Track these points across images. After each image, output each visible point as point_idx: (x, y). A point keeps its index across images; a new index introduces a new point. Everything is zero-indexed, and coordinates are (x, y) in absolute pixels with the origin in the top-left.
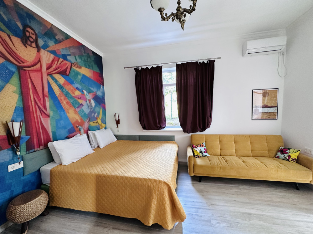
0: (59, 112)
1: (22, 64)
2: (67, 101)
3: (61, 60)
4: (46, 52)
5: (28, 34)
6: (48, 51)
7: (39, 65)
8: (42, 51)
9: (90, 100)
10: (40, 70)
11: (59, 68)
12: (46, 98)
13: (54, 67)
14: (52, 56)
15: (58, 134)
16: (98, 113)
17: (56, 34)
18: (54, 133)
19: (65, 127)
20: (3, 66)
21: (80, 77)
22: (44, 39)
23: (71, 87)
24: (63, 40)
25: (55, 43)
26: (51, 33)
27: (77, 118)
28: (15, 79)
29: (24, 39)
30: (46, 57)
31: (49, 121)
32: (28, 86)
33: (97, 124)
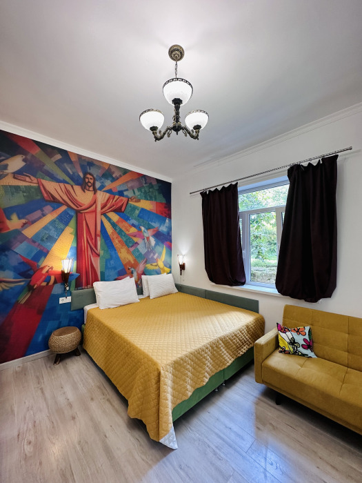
0: (110, 252)
1: (80, 208)
2: (120, 239)
3: (117, 197)
4: (102, 193)
5: (87, 180)
7: (94, 206)
8: (99, 192)
9: (148, 238)
10: (95, 211)
11: (113, 206)
12: (98, 238)
13: (108, 205)
14: (108, 195)
15: (107, 274)
16: (160, 254)
17: (113, 173)
18: (102, 273)
19: (115, 268)
20: (65, 212)
21: (137, 212)
22: (102, 181)
23: (126, 224)
24: (121, 176)
25: (112, 181)
26: (109, 172)
27: (131, 258)
28: (73, 222)
29: (84, 185)
30: (102, 197)
31: (99, 260)
32: (83, 227)
33: (157, 268)
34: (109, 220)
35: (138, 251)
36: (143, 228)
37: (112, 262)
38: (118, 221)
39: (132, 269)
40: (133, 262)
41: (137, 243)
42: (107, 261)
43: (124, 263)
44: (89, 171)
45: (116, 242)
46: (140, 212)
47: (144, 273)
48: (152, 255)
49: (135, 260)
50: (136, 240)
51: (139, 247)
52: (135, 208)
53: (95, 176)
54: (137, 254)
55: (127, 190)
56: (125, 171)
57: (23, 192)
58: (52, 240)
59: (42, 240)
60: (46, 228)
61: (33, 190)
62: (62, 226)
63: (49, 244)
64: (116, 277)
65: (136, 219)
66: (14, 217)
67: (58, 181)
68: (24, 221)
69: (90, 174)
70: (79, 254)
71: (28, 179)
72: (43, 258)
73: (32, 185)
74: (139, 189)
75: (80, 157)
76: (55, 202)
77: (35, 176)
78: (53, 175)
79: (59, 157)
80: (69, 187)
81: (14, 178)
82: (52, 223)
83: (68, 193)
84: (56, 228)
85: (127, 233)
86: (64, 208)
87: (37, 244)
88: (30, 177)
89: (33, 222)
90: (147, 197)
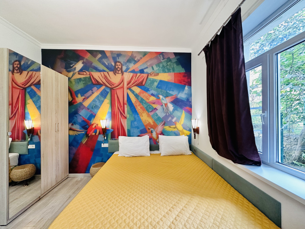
0: (134, 116)
1: (113, 86)
2: (142, 106)
3: (139, 74)
4: (127, 73)
5: (117, 67)
6: (129, 72)
7: (122, 83)
8: (125, 73)
9: (166, 105)
10: (123, 87)
11: (136, 81)
12: (125, 105)
13: (132, 82)
14: (132, 74)
15: (132, 131)
16: (179, 118)
17: (135, 57)
18: (129, 131)
19: (138, 128)
20: (104, 90)
21: (156, 84)
22: (127, 65)
23: (146, 94)
24: (141, 58)
25: (134, 64)
26: (132, 58)
27: (151, 121)
28: (109, 96)
30: (127, 76)
31: (126, 121)
32: (115, 99)
34: (133, 92)
35: (157, 115)
36: (161, 97)
37: (136, 123)
38: (140, 93)
40: (152, 124)
41: (156, 109)
42: (132, 122)
43: (145, 124)
44: (118, 60)
45: (138, 109)
46: (159, 84)
48: (170, 118)
49: (154, 122)
50: (154, 106)
51: (157, 112)
52: (154, 81)
53: (122, 63)
54: (156, 117)
55: (147, 68)
56: (145, 54)
57: (83, 81)
58: (97, 107)
59: (92, 108)
60: (94, 101)
61: (87, 79)
62: (102, 99)
63: (96, 110)
65: (155, 90)
66: (79, 95)
68: (83, 97)
69: (119, 62)
70: (113, 116)
71: (85, 73)
72: (93, 119)
73: (87, 76)
74: (158, 65)
75: (112, 52)
76: (98, 84)
78: (97, 68)
79: (100, 56)
82: (98, 97)
83: (106, 77)
84: (99, 100)
85: (147, 101)
86: (103, 87)
87: (90, 110)
89: (88, 97)
90: (165, 70)
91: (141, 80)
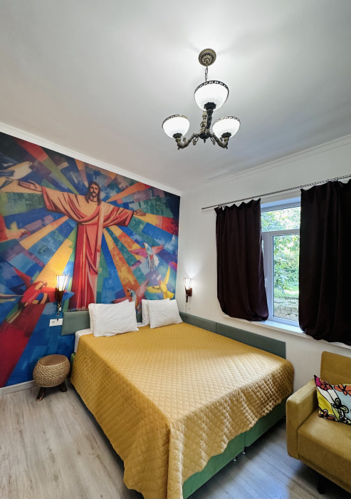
0: (109, 270)
1: (82, 220)
3: (121, 209)
4: (106, 204)
5: (92, 190)
7: (97, 218)
8: (103, 203)
9: (151, 257)
10: (97, 224)
11: (117, 219)
12: (98, 254)
13: (112, 218)
14: (112, 207)
15: (103, 295)
16: (164, 275)
17: (120, 183)
18: (99, 294)
19: (113, 289)
20: (66, 223)
21: (142, 227)
22: (107, 192)
23: (129, 240)
24: (127, 187)
25: (118, 192)
26: (115, 183)
27: (131, 279)
28: (73, 235)
29: (88, 195)
30: (106, 208)
31: (96, 278)
32: (83, 240)
33: (160, 291)
34: (111, 234)
35: (140, 271)
36: (146, 245)
37: (110, 281)
38: (121, 236)
39: (132, 291)
40: (133, 283)
41: (139, 261)
42: (106, 280)
43: (124, 283)
44: (95, 180)
45: (117, 259)
46: (145, 228)
47: (144, 297)
48: (154, 276)
49: (135, 281)
50: (138, 257)
51: (140, 266)
52: (139, 222)
53: (100, 186)
54: (139, 274)
55: (133, 202)
56: (132, 182)
57: (26, 200)
58: (50, 253)
59: (39, 253)
60: (44, 239)
61: (36, 198)
62: (61, 238)
63: (45, 257)
64: (114, 299)
65: (140, 235)
66: (14, 226)
67: (62, 190)
68: (23, 230)
69: (96, 184)
70: (76, 270)
71: (32, 187)
72: (38, 272)
73: (36, 192)
74: (146, 202)
75: (86, 165)
76: (57, 212)
77: (40, 184)
78: (58, 183)
79: (65, 165)
80: (72, 196)
81: (19, 185)
82: (52, 234)
83: (71, 203)
84: (55, 240)
85: (130, 249)
86: (65, 219)
87: (33, 256)
88: (34, 184)
89: (33, 232)
90: (154, 211)
91: (124, 218)
